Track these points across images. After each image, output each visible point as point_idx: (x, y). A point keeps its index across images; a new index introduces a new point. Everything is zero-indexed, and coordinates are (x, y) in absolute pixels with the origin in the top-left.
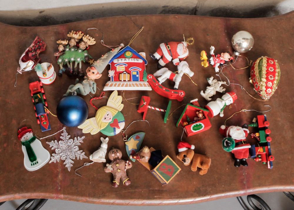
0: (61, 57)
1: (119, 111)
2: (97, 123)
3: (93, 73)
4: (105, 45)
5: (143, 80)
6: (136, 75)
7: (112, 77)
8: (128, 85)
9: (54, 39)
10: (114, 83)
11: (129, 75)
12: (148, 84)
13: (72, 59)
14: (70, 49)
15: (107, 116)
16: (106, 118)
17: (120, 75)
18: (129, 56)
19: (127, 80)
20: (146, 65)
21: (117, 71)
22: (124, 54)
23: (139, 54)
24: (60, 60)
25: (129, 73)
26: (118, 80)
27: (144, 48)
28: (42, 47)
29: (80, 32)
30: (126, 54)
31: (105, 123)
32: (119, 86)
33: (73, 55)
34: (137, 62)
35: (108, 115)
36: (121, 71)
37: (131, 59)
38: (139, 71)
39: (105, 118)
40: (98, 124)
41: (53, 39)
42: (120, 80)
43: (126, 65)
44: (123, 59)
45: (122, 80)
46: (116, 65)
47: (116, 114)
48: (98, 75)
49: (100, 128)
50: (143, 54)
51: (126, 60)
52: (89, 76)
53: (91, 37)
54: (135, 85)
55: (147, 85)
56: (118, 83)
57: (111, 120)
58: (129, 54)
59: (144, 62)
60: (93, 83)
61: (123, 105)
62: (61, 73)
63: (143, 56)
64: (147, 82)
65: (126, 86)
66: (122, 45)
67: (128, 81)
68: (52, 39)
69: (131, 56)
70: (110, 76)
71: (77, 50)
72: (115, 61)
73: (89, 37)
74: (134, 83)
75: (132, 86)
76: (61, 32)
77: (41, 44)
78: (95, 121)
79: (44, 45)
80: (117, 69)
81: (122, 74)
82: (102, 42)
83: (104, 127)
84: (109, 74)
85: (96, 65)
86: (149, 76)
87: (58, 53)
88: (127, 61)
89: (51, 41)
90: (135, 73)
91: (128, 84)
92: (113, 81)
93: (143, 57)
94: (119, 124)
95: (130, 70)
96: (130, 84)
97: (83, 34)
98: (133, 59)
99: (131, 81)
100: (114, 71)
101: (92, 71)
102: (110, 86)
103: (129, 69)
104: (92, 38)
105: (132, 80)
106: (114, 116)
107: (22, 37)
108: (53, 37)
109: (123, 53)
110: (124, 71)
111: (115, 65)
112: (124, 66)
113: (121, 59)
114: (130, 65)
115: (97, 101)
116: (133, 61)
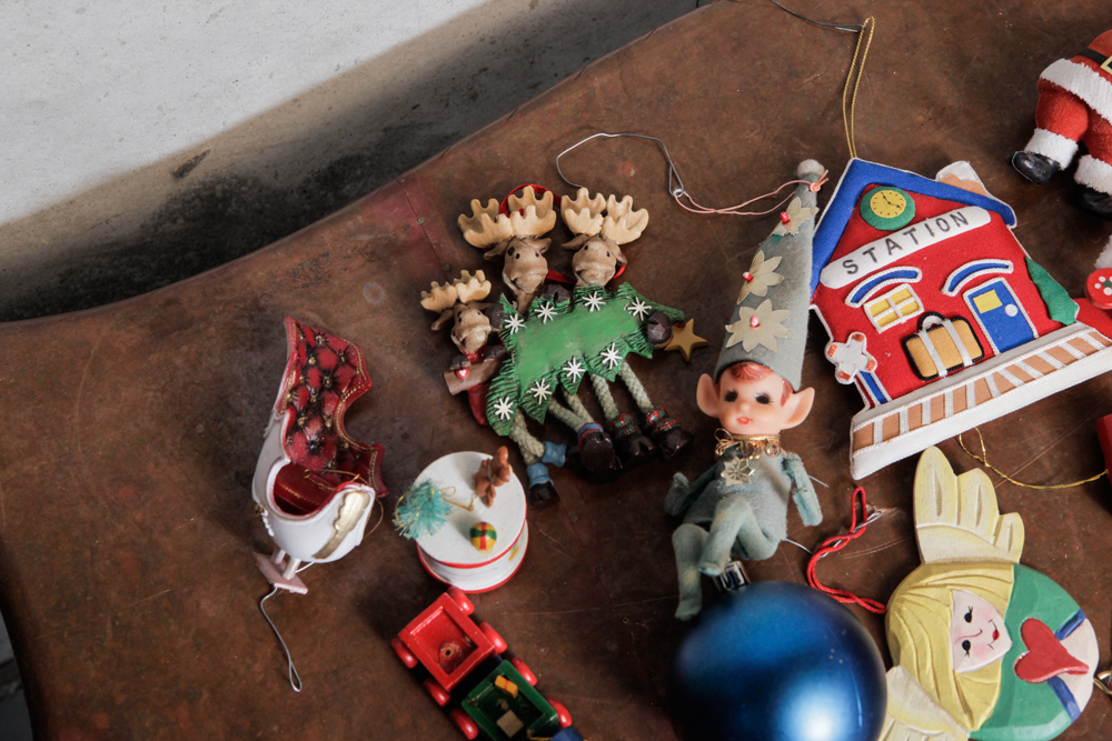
0: (501, 385)
1: (1015, 564)
2: (928, 693)
3: (764, 400)
4: (713, 211)
5: (1056, 318)
6: (1002, 308)
7: (868, 376)
8: (994, 388)
9: (383, 294)
10: (902, 408)
11: (963, 325)
12: (1094, 330)
13: (575, 370)
14: (525, 315)
15: (968, 630)
16: (972, 641)
17: (912, 345)
18: (900, 212)
19: (968, 362)
20: (1015, 226)
21: (881, 330)
22: (866, 216)
23: (940, 184)
24: (504, 408)
25: (957, 313)
26: (914, 380)
27: (938, 137)
28: (344, 374)
29: (529, 191)
30: (877, 212)
31: (981, 672)
32: (938, 415)
33: (570, 345)
34: (964, 229)
35: (968, 618)
36: (903, 320)
37: (920, 227)
38: (1003, 279)
39: (966, 646)
40: (937, 697)
41: (375, 295)
42: (927, 373)
43: (915, 275)
44: (880, 246)
45: (943, 373)
46: (856, 300)
47: (1011, 586)
48: (794, 401)
49: (966, 718)
50: (961, 173)
51: (896, 245)
52: (747, 430)
53: (606, 198)
54: (1033, 372)
55: (1096, 344)
56: (924, 398)
57: (1005, 643)
58: (888, 205)
59: (998, 216)
60: (785, 463)
61: (1015, 521)
62: (543, 481)
63: (967, 181)
64: (1079, 324)
65: (984, 395)
66: (812, 167)
67: (977, 361)
68: (370, 300)
69: (908, 208)
70: (847, 377)
71: (572, 305)
72: (836, 277)
73: (592, 196)
74: (1019, 357)
75: (1014, 380)
76: (403, 237)
77: (328, 359)
78: (914, 688)
79: (346, 354)
80: (875, 321)
81: (923, 334)
82: (685, 199)
83: (987, 704)
84: (841, 368)
85: (760, 345)
86: (1098, 286)
87: (468, 364)
88: (907, 246)
89: (375, 311)
90: (988, 302)
91: (984, 379)
92: (883, 401)
93: (969, 189)
94: (1064, 643)
95: (954, 294)
96: (998, 378)
97: (548, 195)
98: (931, 222)
99: (993, 355)
100: (857, 338)
101: (749, 391)
102: (887, 438)
103: (946, 290)
104: (619, 199)
105: (996, 350)
106: (1007, 604)
107: (179, 361)
108: (374, 285)
109: (851, 209)
110: (922, 311)
111: (848, 301)
112: (905, 287)
113: (866, 248)
114: (936, 263)
115: (848, 556)
116: (941, 236)
